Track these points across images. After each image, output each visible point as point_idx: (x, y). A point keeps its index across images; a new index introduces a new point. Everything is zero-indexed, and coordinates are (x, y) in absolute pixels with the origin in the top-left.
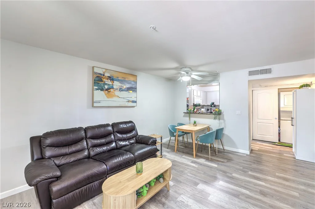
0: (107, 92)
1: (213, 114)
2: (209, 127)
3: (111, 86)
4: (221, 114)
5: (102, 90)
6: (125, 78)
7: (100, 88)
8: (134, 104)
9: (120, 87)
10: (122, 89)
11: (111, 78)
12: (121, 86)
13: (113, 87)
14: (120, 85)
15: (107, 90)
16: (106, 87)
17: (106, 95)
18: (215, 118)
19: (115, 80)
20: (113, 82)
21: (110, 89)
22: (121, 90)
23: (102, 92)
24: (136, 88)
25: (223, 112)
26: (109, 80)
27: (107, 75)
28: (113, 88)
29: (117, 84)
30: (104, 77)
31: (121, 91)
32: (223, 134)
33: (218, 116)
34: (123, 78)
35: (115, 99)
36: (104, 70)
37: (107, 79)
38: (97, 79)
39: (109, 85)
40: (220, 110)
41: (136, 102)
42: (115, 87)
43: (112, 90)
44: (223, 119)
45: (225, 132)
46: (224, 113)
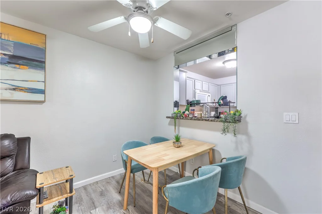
1: (222, 121)
2: (214, 148)
4: (239, 121)
8: (40, 97)
18: (224, 131)
24: (44, 62)
25: (246, 116)
32: (246, 168)
33: (231, 126)
40: (237, 111)
41: (42, 92)
44: (246, 133)
45: (251, 165)
46: (248, 119)
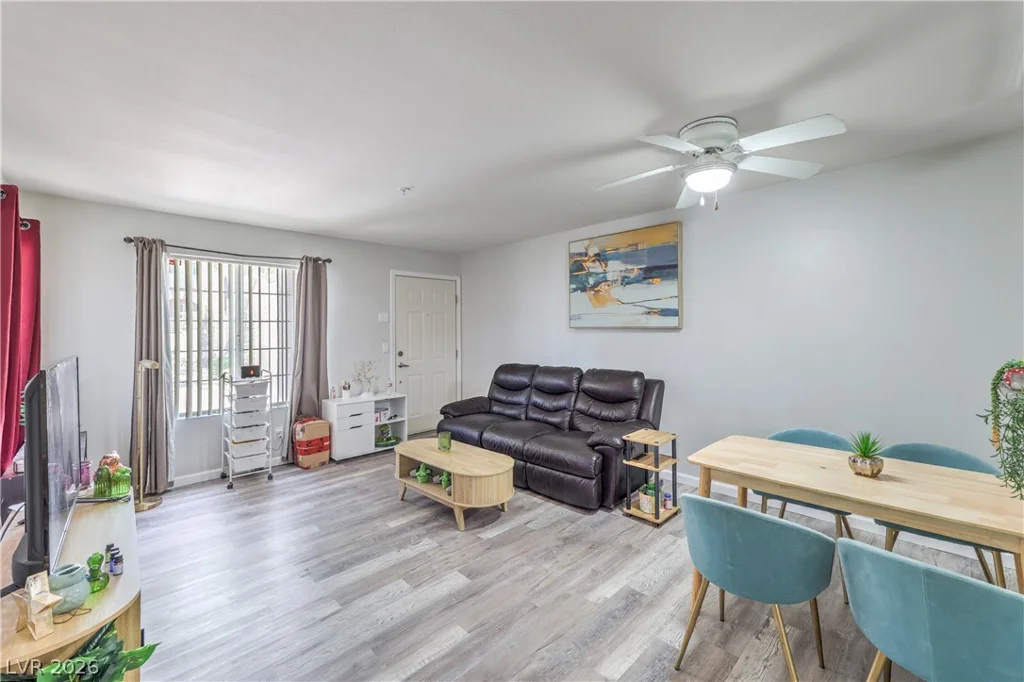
0: (593, 292)
3: (602, 275)
5: (584, 290)
6: (636, 245)
7: (581, 286)
8: (672, 321)
9: (623, 274)
10: (627, 277)
11: (601, 257)
12: (625, 271)
13: (605, 277)
14: (623, 267)
15: (593, 288)
16: (591, 281)
17: (590, 300)
19: (611, 259)
20: (606, 265)
21: (600, 283)
22: (626, 281)
23: (584, 294)
26: (598, 263)
27: (593, 251)
28: (606, 281)
29: (615, 268)
30: (586, 258)
31: (628, 283)
34: (630, 245)
35: (612, 307)
36: (586, 243)
37: (594, 261)
38: (574, 267)
39: (598, 274)
42: (610, 277)
43: (603, 287)
